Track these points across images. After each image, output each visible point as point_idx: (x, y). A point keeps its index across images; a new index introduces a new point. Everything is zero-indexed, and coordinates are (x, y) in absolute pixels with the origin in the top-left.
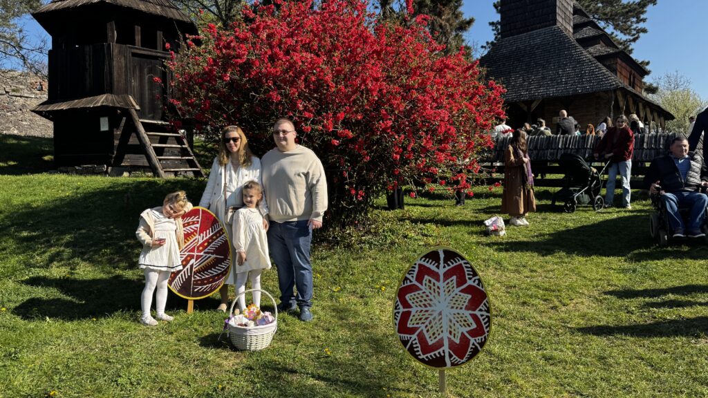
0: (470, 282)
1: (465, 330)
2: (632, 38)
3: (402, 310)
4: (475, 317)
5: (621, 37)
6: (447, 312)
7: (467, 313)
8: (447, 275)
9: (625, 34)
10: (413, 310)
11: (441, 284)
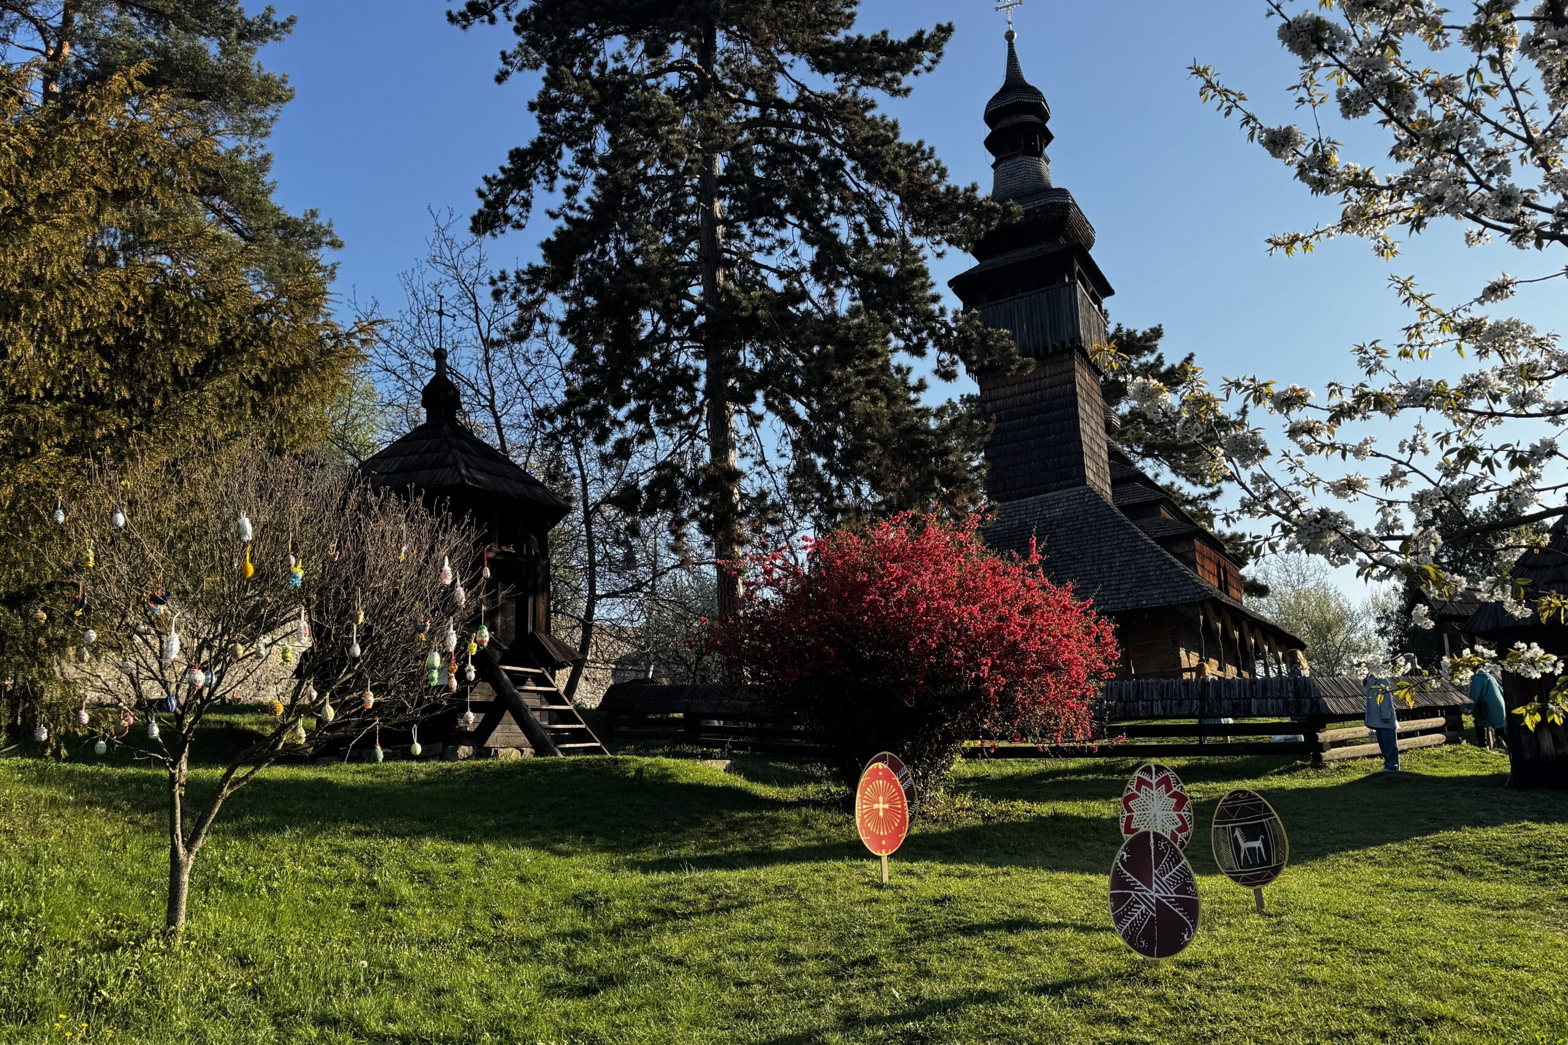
0: (1175, 789)
1: (1174, 827)
2: (1208, 491)
3: (1126, 814)
4: (1180, 816)
5: (1190, 490)
6: (1159, 813)
7: (1175, 814)
8: (1158, 784)
9: (1195, 484)
10: (1135, 814)
11: (1154, 792)
